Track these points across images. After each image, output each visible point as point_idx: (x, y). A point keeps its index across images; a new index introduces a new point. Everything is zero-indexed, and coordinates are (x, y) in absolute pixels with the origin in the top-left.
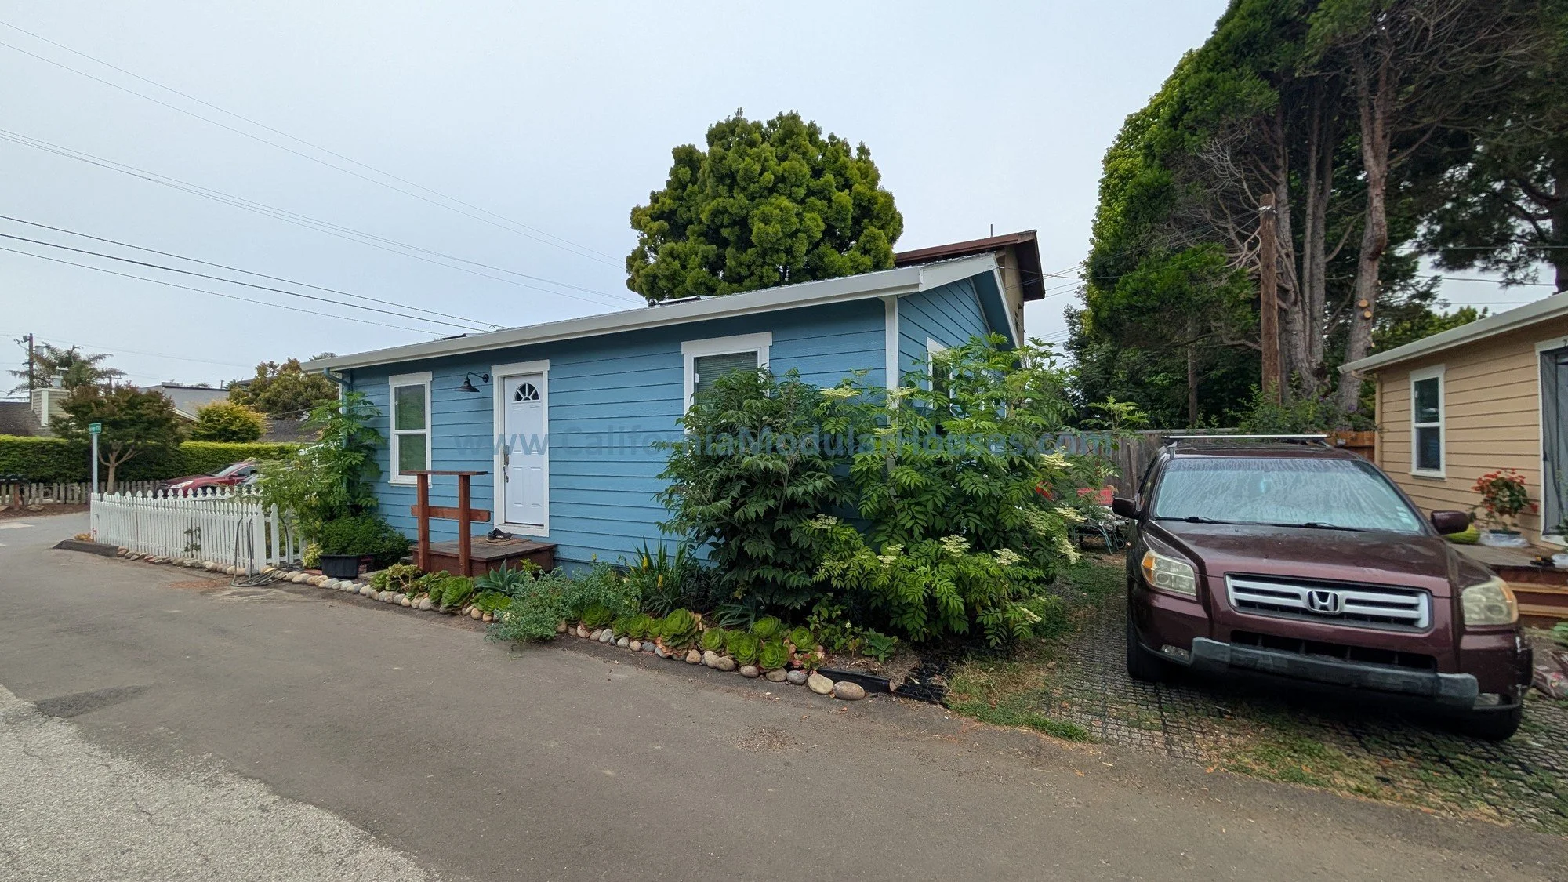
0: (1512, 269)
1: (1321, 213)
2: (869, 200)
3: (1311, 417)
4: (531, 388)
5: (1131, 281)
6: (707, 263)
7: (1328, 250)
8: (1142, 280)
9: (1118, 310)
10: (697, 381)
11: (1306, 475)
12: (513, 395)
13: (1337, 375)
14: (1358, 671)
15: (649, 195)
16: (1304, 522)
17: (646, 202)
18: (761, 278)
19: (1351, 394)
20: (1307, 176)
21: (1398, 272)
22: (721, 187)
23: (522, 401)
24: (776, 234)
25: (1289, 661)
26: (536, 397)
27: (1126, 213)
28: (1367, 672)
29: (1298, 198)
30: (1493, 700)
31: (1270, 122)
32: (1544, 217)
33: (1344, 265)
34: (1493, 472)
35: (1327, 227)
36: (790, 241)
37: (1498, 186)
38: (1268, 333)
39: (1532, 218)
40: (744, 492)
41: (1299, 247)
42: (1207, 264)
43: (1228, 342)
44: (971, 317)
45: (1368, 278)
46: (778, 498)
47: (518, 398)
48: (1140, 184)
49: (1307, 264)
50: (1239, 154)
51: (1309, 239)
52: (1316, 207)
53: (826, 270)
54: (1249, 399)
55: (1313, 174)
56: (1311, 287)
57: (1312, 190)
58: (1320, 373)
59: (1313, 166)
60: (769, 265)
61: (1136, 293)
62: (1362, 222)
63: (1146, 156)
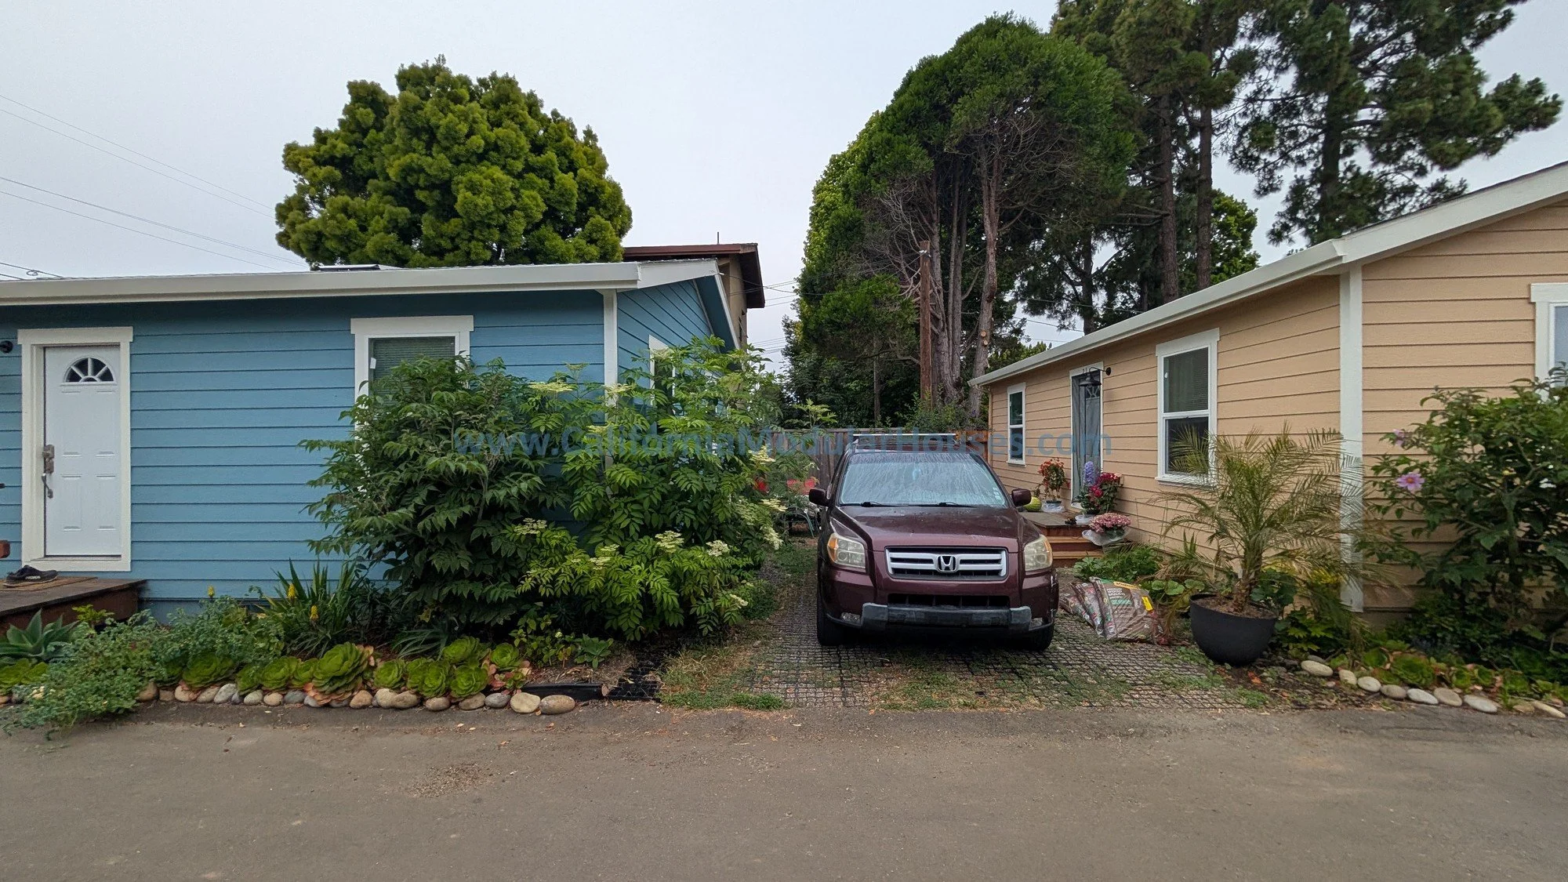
0: (1063, 319)
1: (960, 261)
2: (596, 188)
3: (950, 420)
4: (98, 365)
5: (832, 298)
6: (395, 227)
7: (964, 291)
8: (840, 299)
9: (821, 324)
10: (373, 366)
11: (941, 465)
12: (63, 371)
13: (968, 388)
14: (966, 614)
15: (312, 132)
16: (938, 502)
17: (308, 141)
18: (468, 254)
19: (976, 403)
20: (950, 231)
21: (1003, 313)
22: (415, 141)
23: (80, 382)
24: (486, 207)
25: (926, 613)
26: (107, 376)
27: (829, 239)
28: (971, 614)
29: (945, 244)
30: (1039, 621)
31: (929, 185)
32: (1079, 284)
33: (972, 303)
34: (1048, 460)
35: (963, 273)
36: (503, 217)
37: (1057, 258)
38: (924, 352)
39: (1073, 284)
40: (432, 498)
41: (946, 286)
42: (885, 292)
43: (900, 357)
44: (694, 318)
45: (986, 317)
46: (476, 503)
47: (73, 377)
48: (839, 217)
49: (951, 300)
50: (908, 205)
51: (952, 281)
52: (956, 257)
53: (546, 255)
54: (912, 404)
55: (955, 231)
56: (953, 318)
57: (954, 243)
58: (958, 385)
59: (955, 224)
60: (478, 240)
61: (836, 310)
62: (982, 274)
63: (844, 193)
